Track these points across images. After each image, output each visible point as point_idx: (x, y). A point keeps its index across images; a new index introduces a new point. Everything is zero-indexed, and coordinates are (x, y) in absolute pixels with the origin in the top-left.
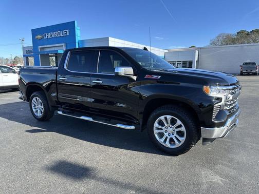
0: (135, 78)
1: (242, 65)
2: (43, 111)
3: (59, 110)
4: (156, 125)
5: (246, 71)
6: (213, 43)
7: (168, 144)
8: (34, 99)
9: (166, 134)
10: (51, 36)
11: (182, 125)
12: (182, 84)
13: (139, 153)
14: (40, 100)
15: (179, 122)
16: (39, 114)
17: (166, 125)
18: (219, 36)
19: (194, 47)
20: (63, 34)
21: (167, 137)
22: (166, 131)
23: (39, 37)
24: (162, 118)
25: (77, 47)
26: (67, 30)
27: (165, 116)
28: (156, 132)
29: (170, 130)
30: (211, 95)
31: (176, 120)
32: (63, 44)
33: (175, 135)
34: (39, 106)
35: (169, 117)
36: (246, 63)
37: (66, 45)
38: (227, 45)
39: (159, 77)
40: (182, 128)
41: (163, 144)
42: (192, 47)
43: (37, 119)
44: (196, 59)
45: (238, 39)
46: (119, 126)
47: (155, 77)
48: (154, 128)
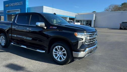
0: (45, 28)
1: (121, 23)
2: (5, 43)
3: (12, 43)
4: (54, 50)
5: (123, 27)
6: (106, 10)
7: (59, 60)
8: (1, 37)
9: (58, 55)
10: (13, 5)
11: (65, 50)
12: (64, 31)
13: (45, 63)
14: (4, 37)
15: (64, 49)
16: (3, 44)
17: (58, 51)
18: (110, 6)
19: (95, 12)
20: (19, 4)
21: (59, 56)
22: (58, 54)
23: (7, 5)
24: (57, 47)
25: (26, 12)
26: (22, 2)
27: (58, 46)
28: (54, 53)
29: (60, 53)
30: (78, 37)
31: (63, 48)
32: (19, 9)
33: (62, 55)
34: (3, 40)
35: (59, 47)
36: (124, 23)
37: (21, 10)
38: (115, 11)
39: (56, 28)
40: (65, 52)
41: (57, 60)
42: (94, 12)
43: (2, 46)
44: (94, 19)
45: (122, 8)
46: (38, 50)
47: (54, 27)
48: (53, 52)
